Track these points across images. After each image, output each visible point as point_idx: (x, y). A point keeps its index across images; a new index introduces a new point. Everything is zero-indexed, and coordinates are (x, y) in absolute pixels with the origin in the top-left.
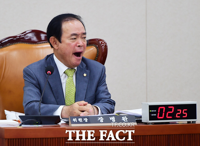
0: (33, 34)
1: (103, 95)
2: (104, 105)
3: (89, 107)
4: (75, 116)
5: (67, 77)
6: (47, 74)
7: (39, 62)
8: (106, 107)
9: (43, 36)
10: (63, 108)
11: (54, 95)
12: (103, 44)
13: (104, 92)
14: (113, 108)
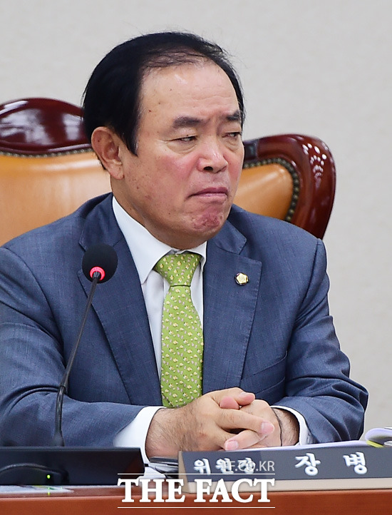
0: (33, 117)
1: (317, 364)
2: (321, 407)
3: (261, 412)
4: (201, 449)
5: (166, 286)
6: (91, 279)
7: (54, 227)
8: (329, 413)
9: (72, 124)
10: (157, 418)
11: (114, 360)
12: (317, 155)
13: (321, 349)
14: (356, 418)
